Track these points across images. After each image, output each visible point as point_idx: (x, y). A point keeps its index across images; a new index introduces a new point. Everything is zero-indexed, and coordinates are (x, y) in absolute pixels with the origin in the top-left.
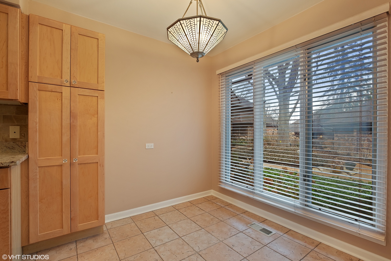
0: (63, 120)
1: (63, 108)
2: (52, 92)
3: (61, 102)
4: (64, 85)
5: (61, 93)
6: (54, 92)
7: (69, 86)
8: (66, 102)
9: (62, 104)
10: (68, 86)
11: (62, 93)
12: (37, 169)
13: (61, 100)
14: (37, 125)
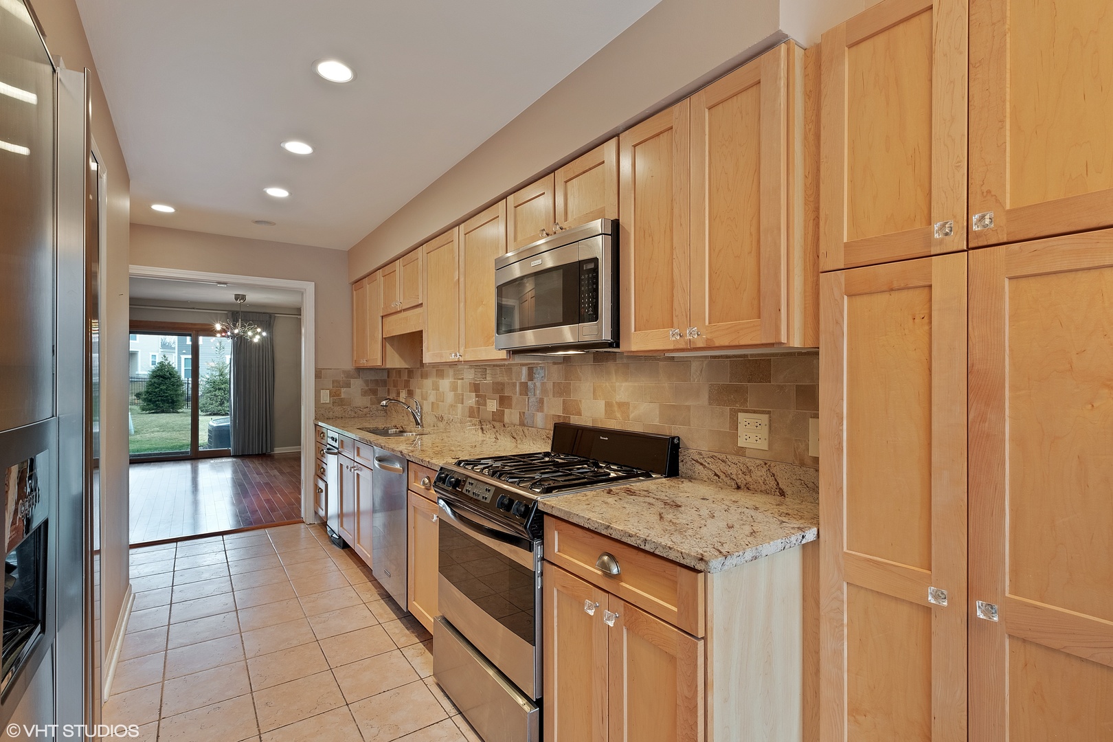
0: (934, 409)
1: (934, 353)
2: (892, 293)
3: (927, 328)
4: (938, 252)
5: (926, 290)
6: (898, 290)
7: (960, 248)
8: (948, 322)
9: (931, 335)
10: (955, 249)
11: (930, 286)
12: (840, 589)
13: (926, 319)
14: (841, 428)
